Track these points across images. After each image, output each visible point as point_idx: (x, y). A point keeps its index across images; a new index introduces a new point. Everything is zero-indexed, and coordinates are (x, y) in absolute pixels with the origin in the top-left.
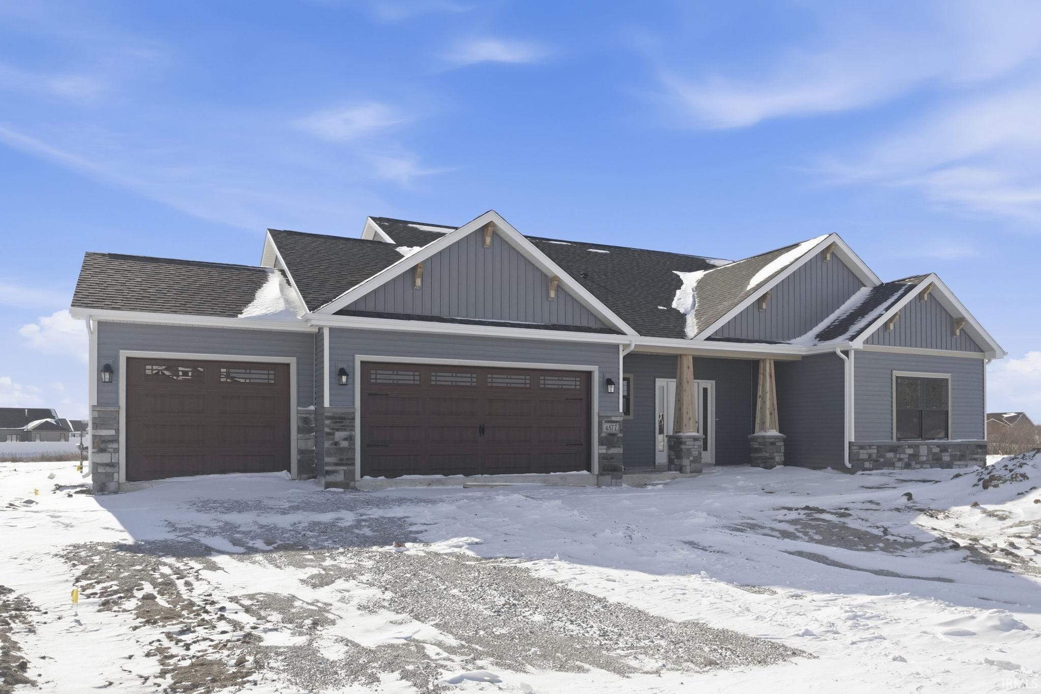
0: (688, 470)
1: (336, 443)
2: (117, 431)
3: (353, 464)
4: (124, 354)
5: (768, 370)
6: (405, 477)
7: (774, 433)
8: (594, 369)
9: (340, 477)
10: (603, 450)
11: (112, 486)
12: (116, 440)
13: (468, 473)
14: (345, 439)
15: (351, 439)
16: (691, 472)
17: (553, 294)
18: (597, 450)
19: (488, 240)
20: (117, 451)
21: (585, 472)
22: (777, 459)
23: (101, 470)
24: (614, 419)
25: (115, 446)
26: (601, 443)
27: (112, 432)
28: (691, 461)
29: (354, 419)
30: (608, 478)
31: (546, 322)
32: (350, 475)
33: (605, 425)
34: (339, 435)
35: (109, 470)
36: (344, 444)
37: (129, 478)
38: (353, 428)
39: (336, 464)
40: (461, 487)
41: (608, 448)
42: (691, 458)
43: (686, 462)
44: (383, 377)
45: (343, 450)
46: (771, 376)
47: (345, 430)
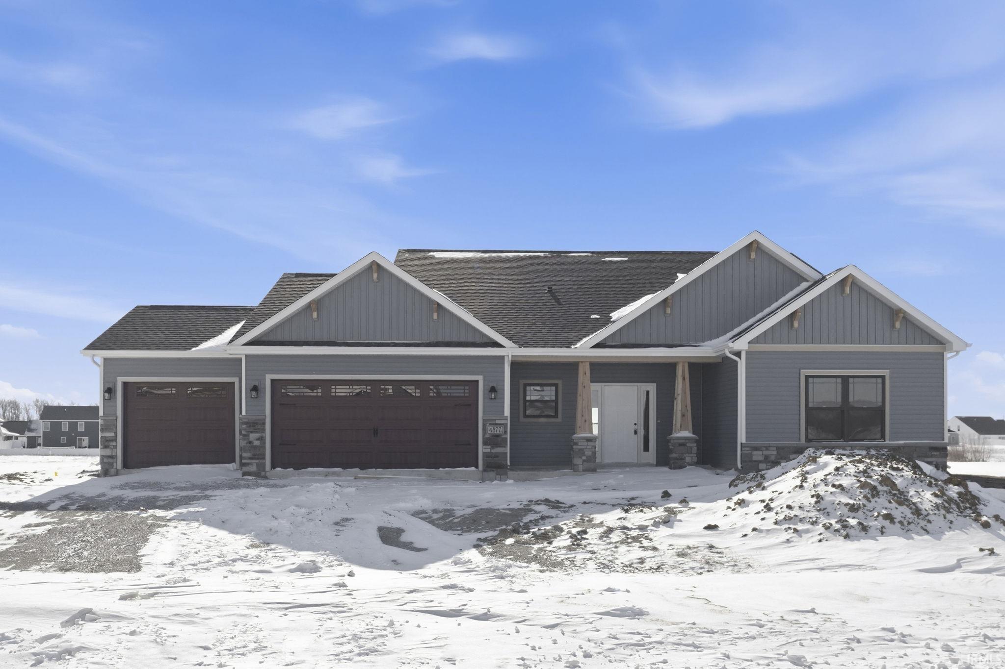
0: (581, 467)
1: (250, 442)
2: (116, 433)
3: (264, 458)
4: (120, 380)
5: (682, 372)
6: (310, 469)
7: (687, 434)
8: (480, 378)
9: (253, 468)
10: (488, 449)
11: (113, 471)
12: (115, 439)
13: (363, 467)
14: (258, 439)
15: (262, 439)
16: (583, 471)
17: (435, 316)
18: (481, 449)
19: (375, 276)
20: (115, 447)
21: (473, 469)
22: (688, 459)
23: (105, 460)
24: (498, 422)
25: (114, 444)
26: (485, 443)
27: (112, 434)
28: (584, 461)
29: (264, 423)
30: (492, 474)
31: (433, 339)
32: (262, 467)
33: (489, 428)
34: (253, 436)
35: (111, 460)
36: (257, 443)
37: (126, 465)
38: (264, 430)
39: (251, 458)
40: (353, 478)
41: (492, 448)
42: (584, 458)
43: (577, 461)
44: (292, 391)
45: (255, 447)
46: (684, 379)
47: (257, 432)
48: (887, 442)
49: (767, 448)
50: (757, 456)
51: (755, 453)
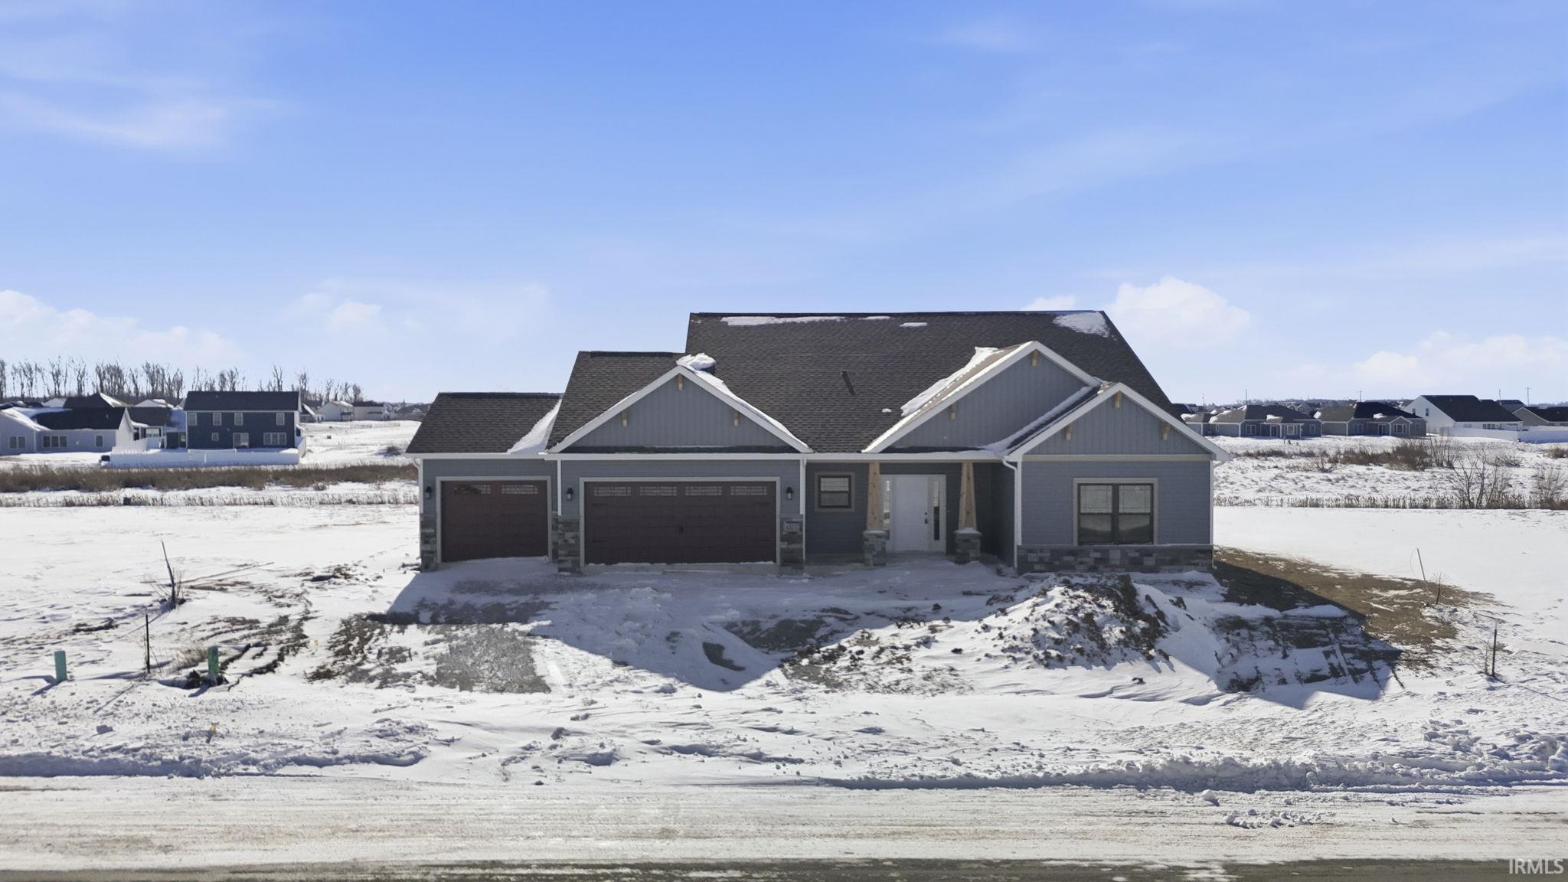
0: (871, 562)
1: (566, 541)
2: (435, 529)
3: (579, 555)
4: (439, 480)
5: (967, 474)
6: (620, 564)
7: (971, 530)
8: (777, 479)
9: (569, 565)
10: (785, 545)
11: (432, 565)
12: (434, 535)
13: (670, 561)
14: (573, 538)
15: (577, 538)
16: (875, 565)
17: (736, 423)
18: (780, 545)
19: (681, 385)
20: (435, 542)
21: (771, 563)
22: (972, 555)
23: (426, 555)
24: (794, 520)
25: (434, 539)
26: (782, 540)
27: (433, 531)
28: (874, 556)
29: (578, 523)
30: (789, 569)
31: (733, 444)
32: (576, 563)
33: (786, 525)
34: (568, 535)
35: (431, 555)
36: (572, 541)
37: (444, 559)
38: (578, 530)
39: (566, 556)
40: (660, 573)
41: (789, 544)
42: (874, 553)
43: (868, 556)
44: (602, 493)
45: (571, 545)
46: (969, 478)
47: (572, 531)
48: (1156, 545)
49: (1041, 551)
50: (1032, 557)
51: (1029, 554)
